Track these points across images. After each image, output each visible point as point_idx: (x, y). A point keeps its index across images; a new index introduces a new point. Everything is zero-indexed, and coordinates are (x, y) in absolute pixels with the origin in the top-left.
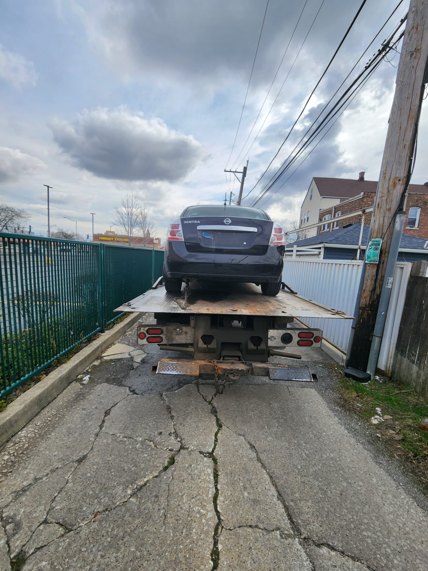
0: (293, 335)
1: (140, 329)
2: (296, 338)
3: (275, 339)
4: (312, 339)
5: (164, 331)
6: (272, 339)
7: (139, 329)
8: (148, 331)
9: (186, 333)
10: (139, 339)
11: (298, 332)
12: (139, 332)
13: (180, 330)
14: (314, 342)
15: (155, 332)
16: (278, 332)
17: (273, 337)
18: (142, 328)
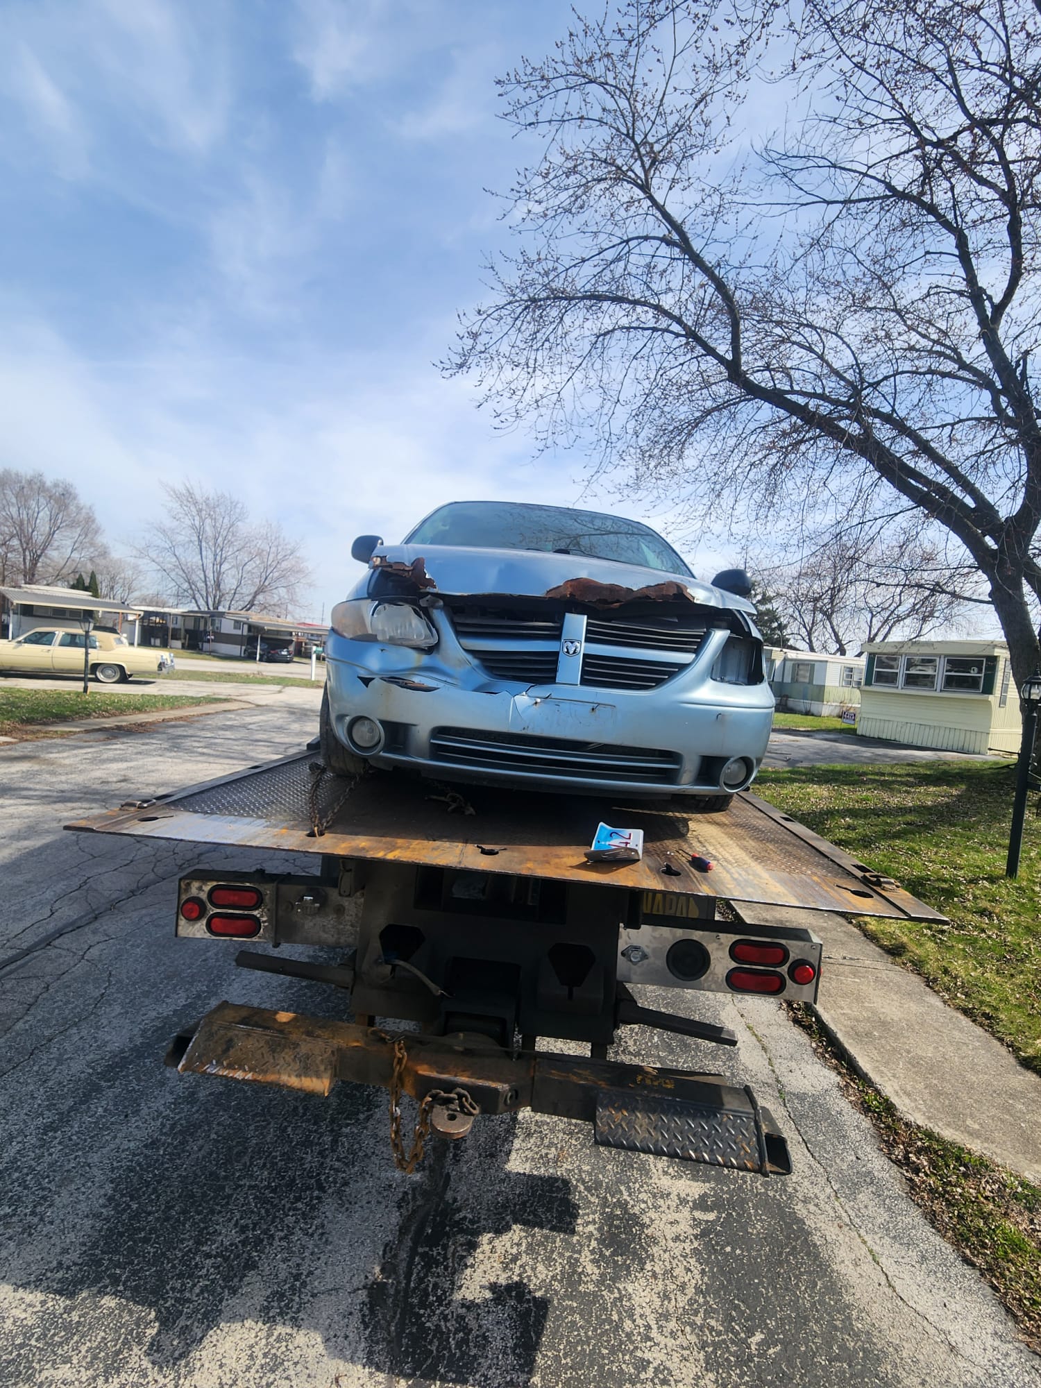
0: (711, 947)
1: (188, 885)
2: (721, 963)
3: (645, 956)
4: (784, 969)
5: (267, 899)
6: (635, 956)
7: (183, 886)
8: (215, 894)
9: (340, 910)
10: (183, 922)
11: (728, 939)
12: (184, 897)
13: (314, 901)
14: (789, 982)
15: (234, 898)
16: (657, 934)
17: (637, 948)
18: (195, 885)
